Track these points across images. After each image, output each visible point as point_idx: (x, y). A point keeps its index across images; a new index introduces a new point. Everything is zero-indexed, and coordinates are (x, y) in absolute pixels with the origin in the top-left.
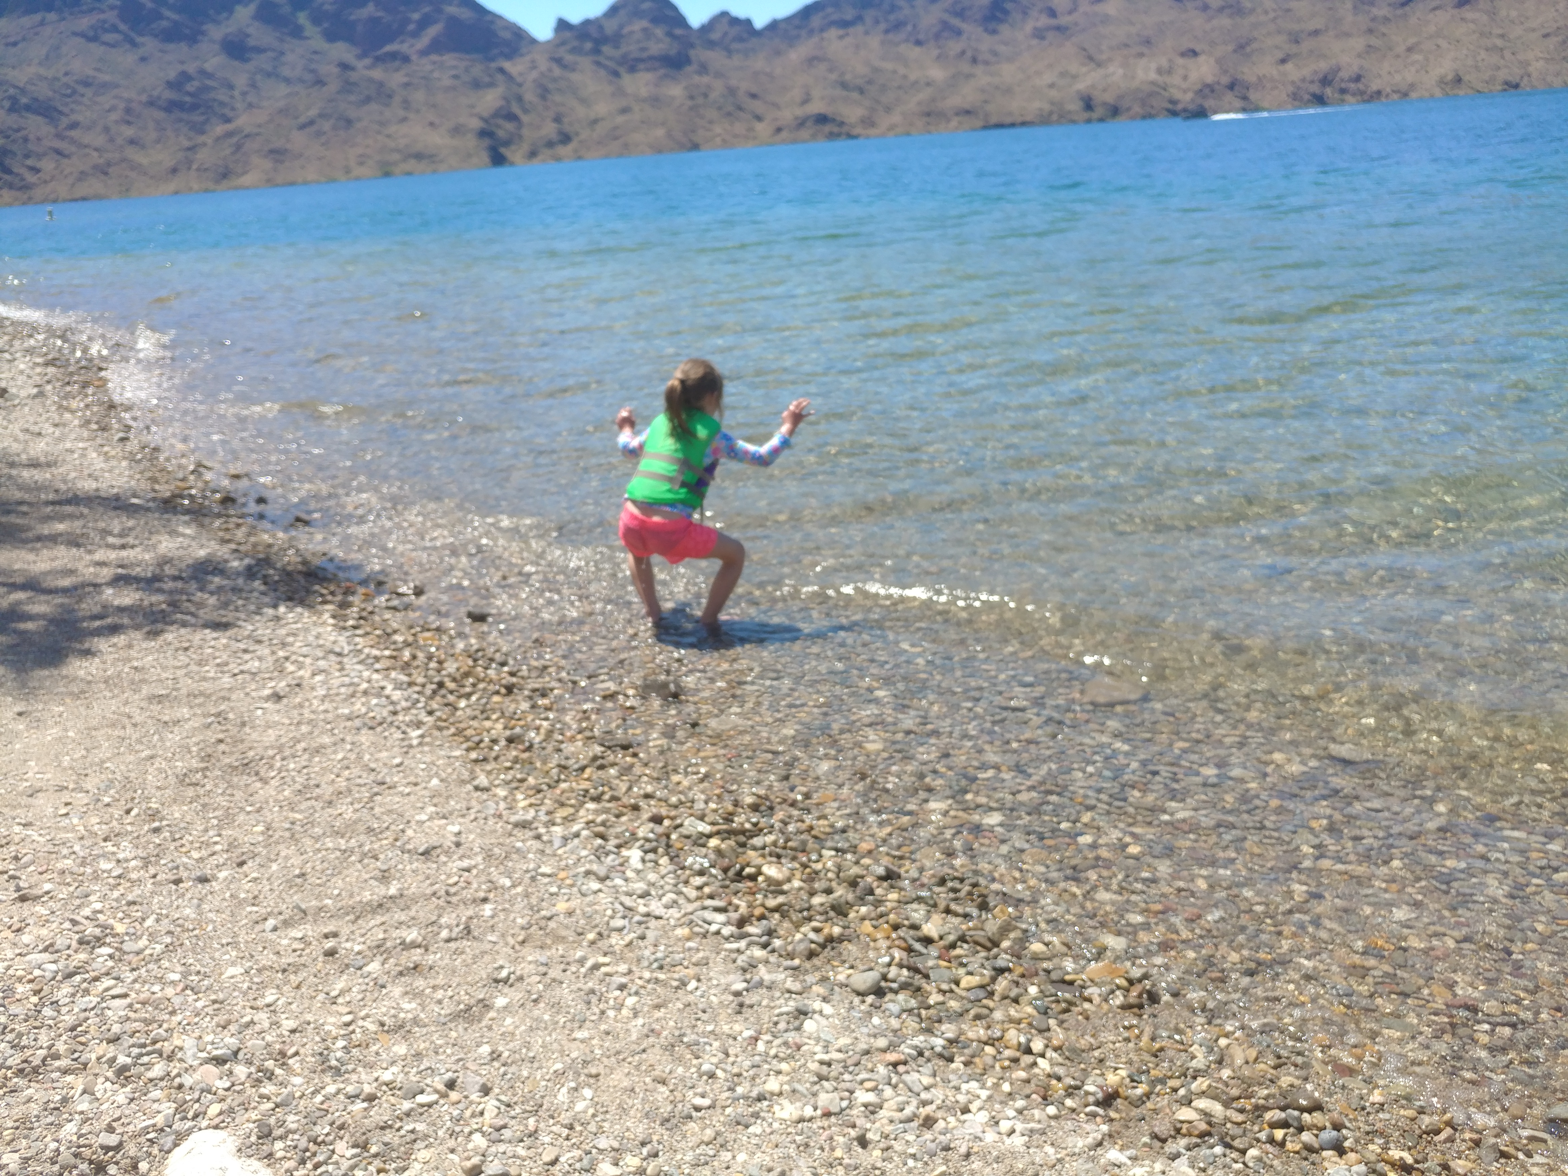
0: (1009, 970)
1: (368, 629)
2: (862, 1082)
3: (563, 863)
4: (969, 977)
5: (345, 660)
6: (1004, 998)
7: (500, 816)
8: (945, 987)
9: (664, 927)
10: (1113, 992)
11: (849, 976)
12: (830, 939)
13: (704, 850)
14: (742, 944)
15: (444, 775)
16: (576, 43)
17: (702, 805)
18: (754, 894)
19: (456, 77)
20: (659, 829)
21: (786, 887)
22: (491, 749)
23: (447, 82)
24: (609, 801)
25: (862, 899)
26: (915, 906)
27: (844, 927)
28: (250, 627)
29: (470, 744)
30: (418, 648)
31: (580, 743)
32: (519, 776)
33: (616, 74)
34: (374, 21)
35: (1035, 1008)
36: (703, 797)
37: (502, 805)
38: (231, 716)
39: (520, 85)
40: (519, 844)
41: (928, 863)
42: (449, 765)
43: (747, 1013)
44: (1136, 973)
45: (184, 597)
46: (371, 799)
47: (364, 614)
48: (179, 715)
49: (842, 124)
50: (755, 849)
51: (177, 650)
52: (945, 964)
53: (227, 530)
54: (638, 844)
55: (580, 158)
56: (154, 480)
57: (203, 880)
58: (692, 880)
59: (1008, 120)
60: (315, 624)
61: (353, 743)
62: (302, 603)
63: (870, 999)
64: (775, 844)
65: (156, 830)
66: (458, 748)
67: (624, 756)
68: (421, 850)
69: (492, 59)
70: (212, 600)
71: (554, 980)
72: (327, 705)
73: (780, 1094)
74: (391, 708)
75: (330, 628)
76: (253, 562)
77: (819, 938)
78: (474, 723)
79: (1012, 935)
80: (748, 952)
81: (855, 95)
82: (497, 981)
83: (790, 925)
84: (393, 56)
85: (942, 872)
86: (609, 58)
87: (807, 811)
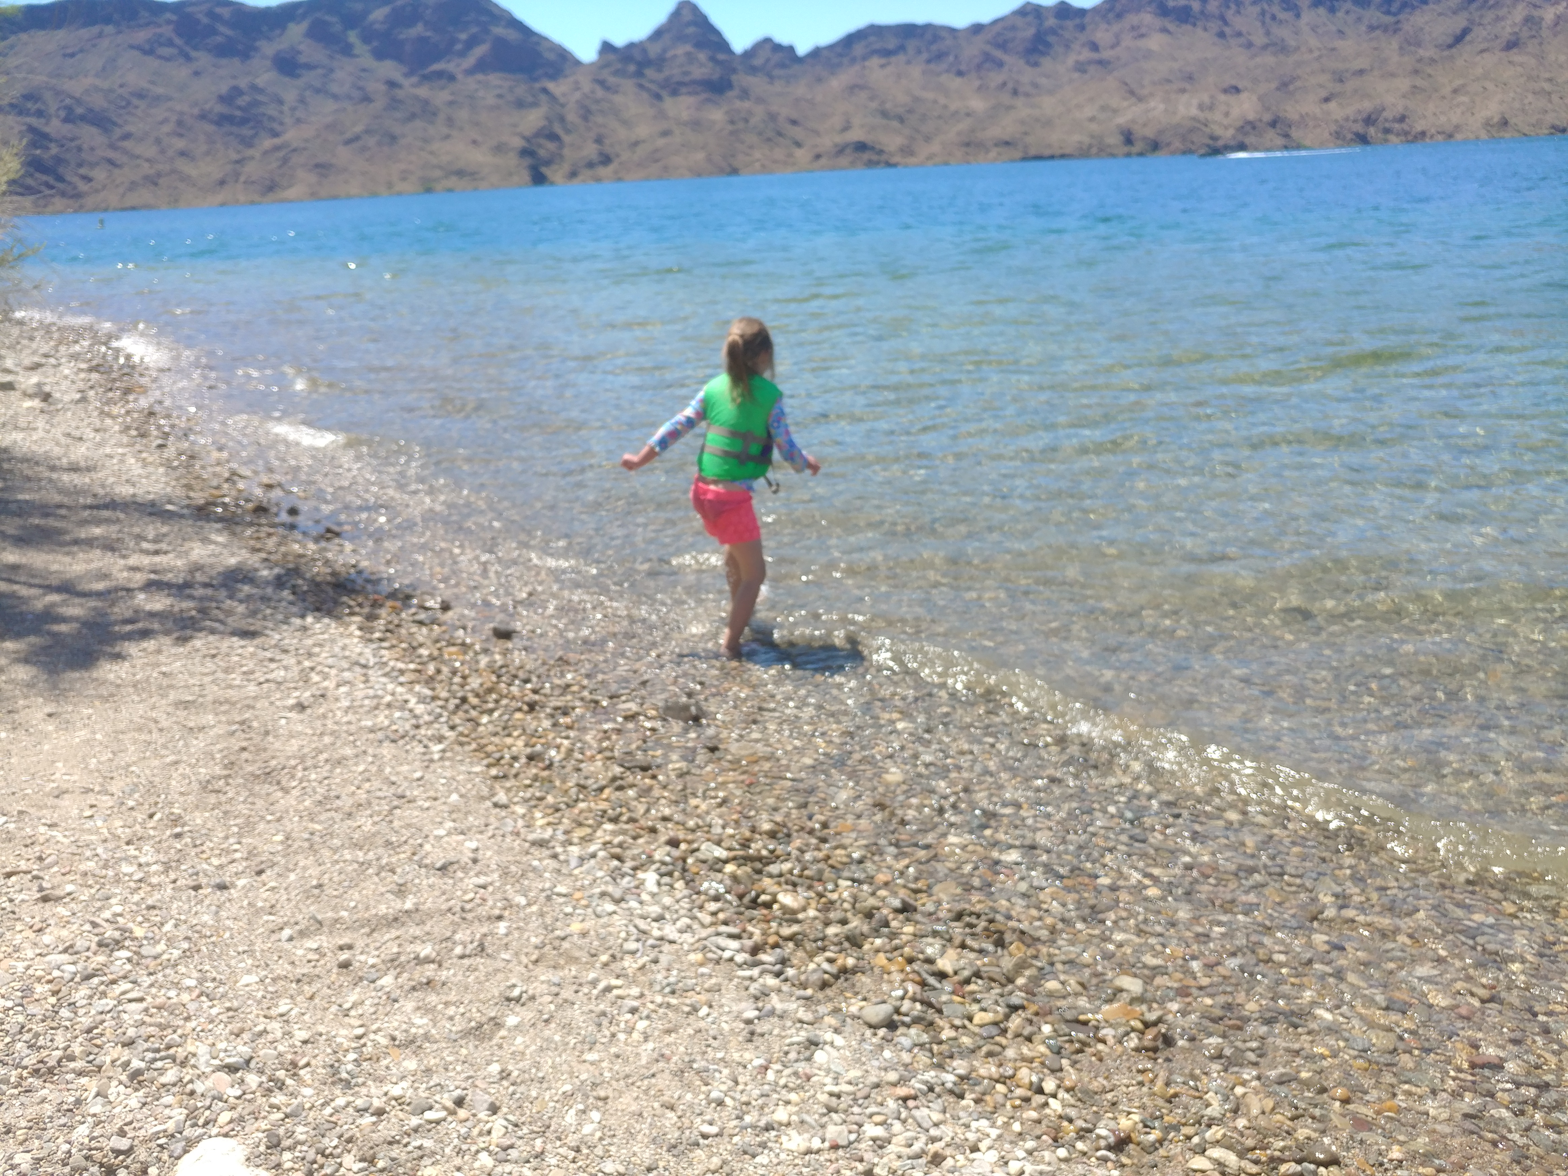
0: (1023, 1008)
1: (394, 642)
2: (871, 1116)
3: (579, 883)
4: (983, 1014)
5: (370, 672)
6: (1018, 1035)
7: (518, 834)
8: (957, 1022)
9: (677, 951)
10: (1127, 1034)
11: (861, 1008)
12: (844, 970)
13: (720, 876)
14: (755, 972)
15: (463, 791)
16: (619, 66)
17: (719, 830)
18: (768, 921)
19: (500, 96)
20: (676, 853)
21: (800, 916)
22: (511, 766)
23: (491, 100)
24: (627, 822)
25: (877, 931)
26: (930, 940)
27: (858, 959)
28: (277, 637)
29: (490, 760)
30: (443, 662)
31: (599, 763)
32: (538, 794)
33: (658, 97)
34: (422, 41)
35: (1049, 1047)
36: (720, 822)
37: (520, 823)
38: (255, 724)
39: (563, 106)
40: (536, 863)
41: (944, 897)
42: (469, 780)
43: (758, 1041)
44: (1152, 1017)
45: (214, 605)
46: (390, 813)
47: (391, 627)
48: (204, 722)
49: (881, 152)
50: (771, 876)
51: (205, 656)
52: (959, 999)
53: (258, 538)
54: (654, 867)
55: (620, 179)
56: (189, 487)
57: (222, 887)
58: (707, 905)
59: (1047, 152)
60: (341, 635)
61: (375, 756)
62: (329, 614)
63: (882, 1032)
64: (791, 872)
65: (178, 836)
66: (478, 763)
67: (643, 778)
68: (438, 865)
69: (536, 80)
70: (241, 608)
71: (566, 1001)
72: (350, 717)
73: (788, 1124)
74: (414, 721)
75: (356, 640)
76: (282, 572)
77: (832, 969)
78: (496, 740)
79: (1027, 973)
80: (761, 980)
81: (895, 124)
82: (509, 1000)
83: (804, 955)
84: (440, 74)
85: (959, 907)
86: (652, 81)
87: (824, 840)
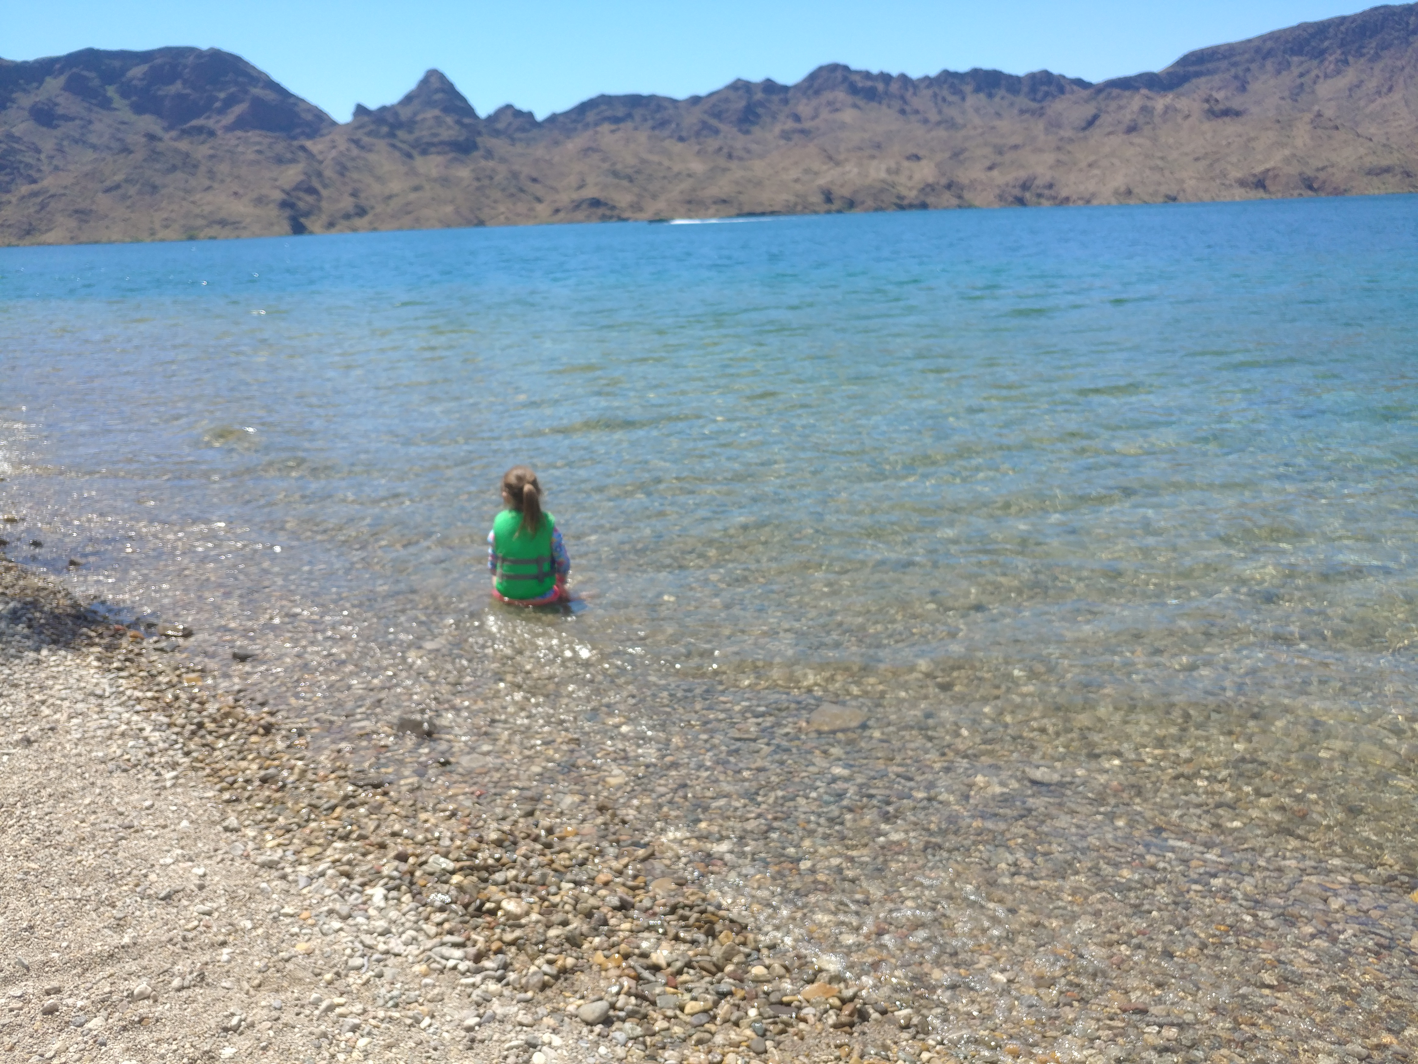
0: (731, 994)
1: (133, 671)
3: (307, 902)
4: (693, 1003)
5: (106, 702)
6: (726, 1021)
7: (247, 857)
8: (670, 1013)
9: (402, 964)
10: (827, 1011)
11: (579, 1007)
12: (564, 971)
13: (446, 887)
14: (478, 978)
15: (194, 817)
16: (372, 127)
17: (447, 842)
18: (492, 928)
19: (260, 152)
20: (404, 867)
21: (523, 921)
22: (244, 789)
23: (251, 155)
24: (356, 840)
25: (596, 929)
26: (646, 935)
27: (577, 959)
28: (7, 672)
29: (224, 784)
30: (182, 689)
31: (332, 783)
32: (269, 816)
33: (410, 156)
34: (181, 97)
35: (755, 1030)
36: (449, 834)
37: (251, 845)
39: (320, 162)
40: (264, 885)
41: (659, 893)
42: (201, 806)
43: (478, 1048)
44: (849, 992)
46: (116, 844)
47: (131, 656)
49: (613, 208)
50: (496, 884)
52: (671, 990)
54: (382, 882)
55: (374, 229)
58: (433, 916)
59: (759, 209)
60: (78, 667)
61: (102, 787)
62: (66, 645)
63: (598, 1028)
64: (516, 878)
66: (211, 788)
67: (374, 795)
68: (162, 895)
69: (294, 138)
71: (286, 1025)
72: (80, 749)
74: (147, 750)
75: (93, 671)
76: (19, 605)
77: (552, 970)
78: (230, 764)
79: (736, 959)
80: (483, 987)
81: (625, 183)
82: (226, 1030)
83: (526, 958)
84: (200, 130)
85: (673, 901)
86: (404, 142)
87: (548, 846)
